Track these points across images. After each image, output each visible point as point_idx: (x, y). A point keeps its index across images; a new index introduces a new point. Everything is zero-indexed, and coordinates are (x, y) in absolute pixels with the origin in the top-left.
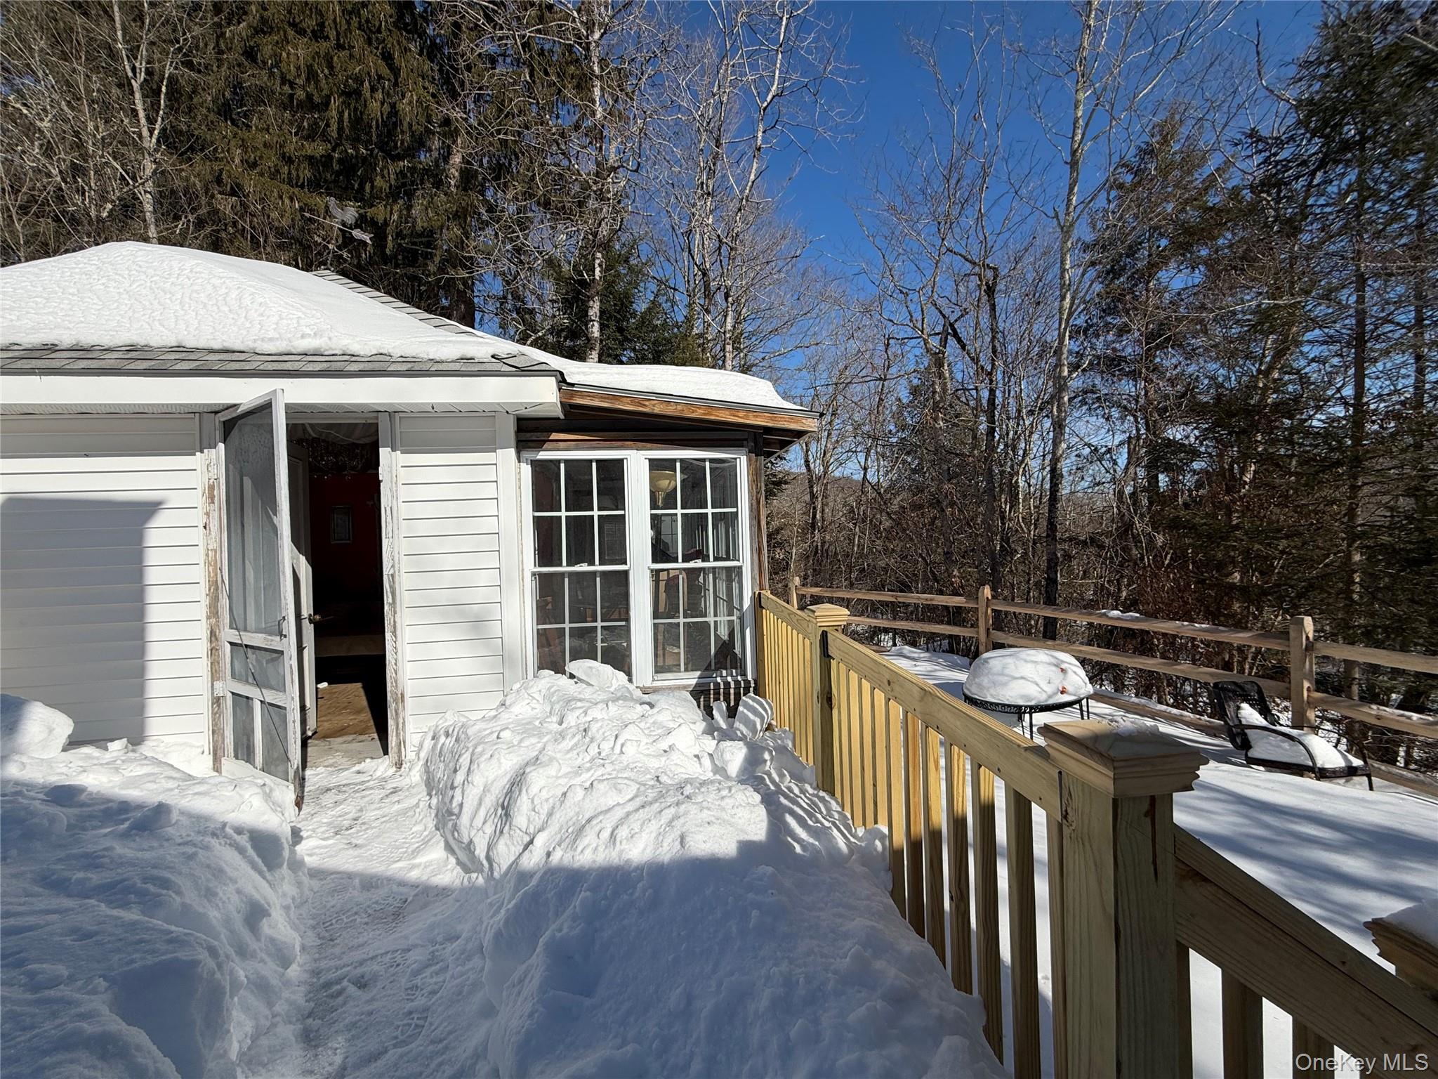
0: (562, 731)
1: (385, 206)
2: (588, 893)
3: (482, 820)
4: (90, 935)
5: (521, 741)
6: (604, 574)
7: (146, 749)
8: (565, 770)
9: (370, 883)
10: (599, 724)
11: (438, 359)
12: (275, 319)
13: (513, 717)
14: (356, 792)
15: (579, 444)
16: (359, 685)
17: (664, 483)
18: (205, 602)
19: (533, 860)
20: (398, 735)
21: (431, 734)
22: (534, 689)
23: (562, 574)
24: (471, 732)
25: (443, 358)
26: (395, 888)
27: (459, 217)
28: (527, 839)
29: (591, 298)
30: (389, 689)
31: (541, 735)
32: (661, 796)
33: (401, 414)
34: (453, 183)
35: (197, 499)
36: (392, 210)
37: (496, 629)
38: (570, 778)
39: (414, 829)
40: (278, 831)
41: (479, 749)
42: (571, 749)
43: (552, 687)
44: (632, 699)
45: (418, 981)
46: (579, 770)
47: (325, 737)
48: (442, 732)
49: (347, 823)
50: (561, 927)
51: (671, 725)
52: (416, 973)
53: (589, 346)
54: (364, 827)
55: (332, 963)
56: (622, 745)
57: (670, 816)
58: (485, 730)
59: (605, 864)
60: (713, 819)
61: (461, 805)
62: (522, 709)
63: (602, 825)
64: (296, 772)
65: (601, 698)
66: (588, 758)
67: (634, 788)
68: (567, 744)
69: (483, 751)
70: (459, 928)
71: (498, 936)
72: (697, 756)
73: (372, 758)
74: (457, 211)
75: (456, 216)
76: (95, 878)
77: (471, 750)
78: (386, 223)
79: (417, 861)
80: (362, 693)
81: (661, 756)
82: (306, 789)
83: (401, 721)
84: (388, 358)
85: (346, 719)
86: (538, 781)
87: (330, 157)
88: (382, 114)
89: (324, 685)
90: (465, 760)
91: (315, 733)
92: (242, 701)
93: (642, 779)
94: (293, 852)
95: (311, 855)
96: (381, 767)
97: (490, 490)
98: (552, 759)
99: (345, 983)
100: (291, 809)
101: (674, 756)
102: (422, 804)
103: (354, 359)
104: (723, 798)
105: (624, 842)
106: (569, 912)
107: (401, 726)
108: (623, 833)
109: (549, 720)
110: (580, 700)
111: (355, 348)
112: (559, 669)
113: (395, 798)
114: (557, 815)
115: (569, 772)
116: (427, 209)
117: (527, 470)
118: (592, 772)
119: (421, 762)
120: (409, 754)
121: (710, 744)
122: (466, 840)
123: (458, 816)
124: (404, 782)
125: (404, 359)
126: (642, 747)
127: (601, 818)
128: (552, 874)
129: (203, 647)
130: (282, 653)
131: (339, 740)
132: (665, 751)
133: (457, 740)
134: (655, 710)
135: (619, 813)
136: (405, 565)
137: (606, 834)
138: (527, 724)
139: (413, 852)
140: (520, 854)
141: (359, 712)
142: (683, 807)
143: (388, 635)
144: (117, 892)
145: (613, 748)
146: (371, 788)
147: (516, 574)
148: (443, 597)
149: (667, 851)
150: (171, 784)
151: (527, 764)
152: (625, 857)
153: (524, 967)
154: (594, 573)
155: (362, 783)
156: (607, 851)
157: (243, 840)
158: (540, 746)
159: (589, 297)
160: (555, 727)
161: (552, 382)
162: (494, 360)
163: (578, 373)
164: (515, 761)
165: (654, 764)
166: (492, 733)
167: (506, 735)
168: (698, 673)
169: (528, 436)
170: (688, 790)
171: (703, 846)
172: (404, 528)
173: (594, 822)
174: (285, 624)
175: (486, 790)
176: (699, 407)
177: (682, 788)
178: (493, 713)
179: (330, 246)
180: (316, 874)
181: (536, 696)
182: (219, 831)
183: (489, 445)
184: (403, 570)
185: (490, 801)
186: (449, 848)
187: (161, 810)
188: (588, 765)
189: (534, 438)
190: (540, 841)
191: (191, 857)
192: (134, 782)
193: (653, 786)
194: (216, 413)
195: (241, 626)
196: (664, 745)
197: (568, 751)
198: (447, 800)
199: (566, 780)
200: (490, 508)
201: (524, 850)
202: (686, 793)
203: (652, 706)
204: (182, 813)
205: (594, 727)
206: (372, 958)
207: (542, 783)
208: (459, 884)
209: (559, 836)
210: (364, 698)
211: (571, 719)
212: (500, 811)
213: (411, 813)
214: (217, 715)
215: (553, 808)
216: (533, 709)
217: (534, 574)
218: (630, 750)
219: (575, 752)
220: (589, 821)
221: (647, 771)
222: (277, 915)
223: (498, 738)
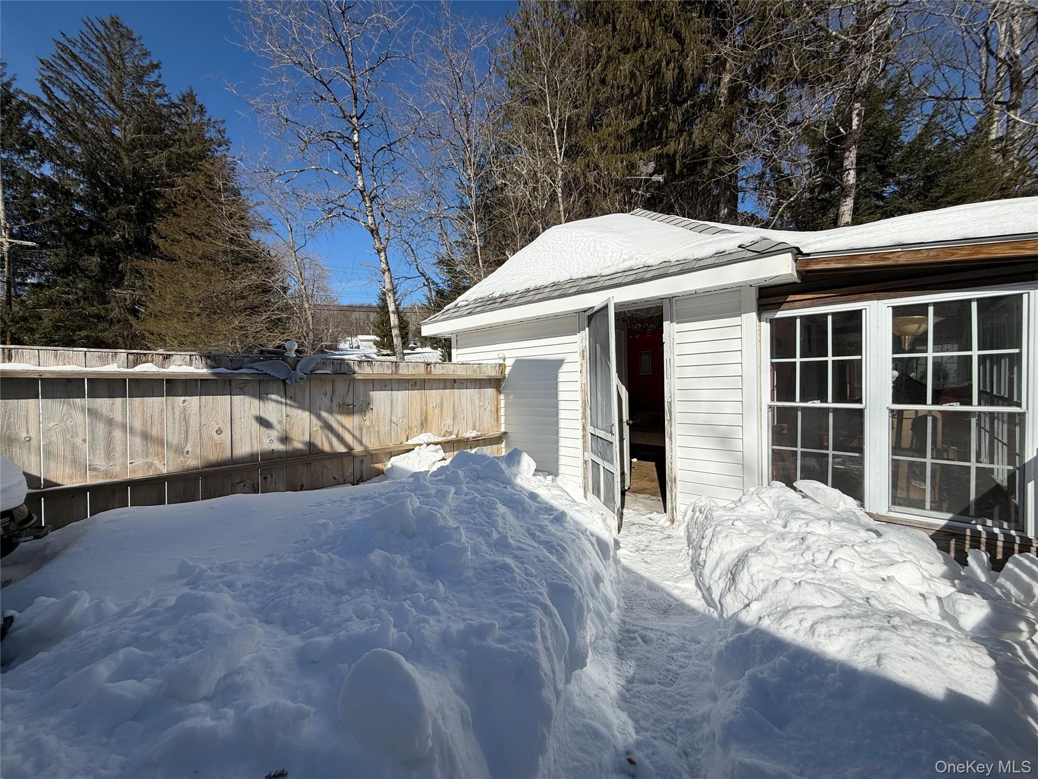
0: (784, 534)
1: (675, 141)
2: (786, 659)
3: (718, 576)
4: (541, 561)
5: (749, 531)
6: (835, 410)
7: (559, 480)
8: (780, 563)
9: (652, 587)
10: (816, 538)
11: (700, 257)
12: (610, 254)
13: (746, 512)
14: (648, 530)
15: (814, 303)
16: (654, 464)
17: (913, 328)
18: (581, 410)
19: (749, 617)
20: (672, 503)
21: (691, 508)
22: (766, 495)
23: (796, 409)
24: (715, 514)
25: (703, 256)
26: (665, 594)
27: (727, 126)
28: (747, 602)
29: (848, 149)
30: (667, 473)
31: (766, 531)
32: (866, 615)
33: (676, 298)
34: (722, 100)
35: (577, 357)
36: (679, 141)
37: (738, 445)
38: (784, 571)
39: (679, 565)
40: (608, 541)
41: (719, 529)
42: (789, 550)
43: (781, 496)
44: (859, 524)
45: (674, 655)
46: (792, 568)
47: (634, 492)
48: (698, 508)
49: (642, 547)
50: (764, 670)
51: (898, 558)
52: (673, 650)
53: (843, 194)
54: (651, 553)
55: (631, 621)
56: (836, 561)
57: (871, 635)
58: (725, 516)
59: (803, 645)
60: (919, 657)
61: (705, 561)
62: (753, 508)
63: (805, 616)
64: (618, 510)
65: (825, 515)
66: (803, 561)
67: (839, 600)
68: (787, 545)
69: (722, 530)
70: (700, 637)
71: (720, 654)
72: (922, 595)
73: (658, 512)
74: (725, 122)
75: (724, 125)
76: (543, 537)
77: (713, 527)
78: (675, 152)
79: (679, 585)
80: (655, 469)
81: (877, 582)
82: (624, 520)
83: (674, 494)
84: (668, 264)
85: (645, 484)
86: (756, 564)
87: (642, 124)
88: (673, 78)
89: (635, 460)
90: (709, 532)
91: (629, 488)
92: (595, 465)
93: (850, 594)
94: (615, 554)
95: (624, 558)
96: (662, 519)
97: (736, 345)
98: (770, 553)
99: (636, 635)
100: (615, 531)
101: (892, 588)
102: (684, 551)
103: (649, 269)
104: (937, 643)
105: (822, 637)
106: (771, 664)
107: (674, 497)
108: (822, 629)
109: (775, 522)
110: (804, 513)
111: (650, 262)
112: (790, 483)
113: (669, 541)
114: (770, 594)
115: (783, 567)
116: (703, 130)
117: (766, 327)
118: (804, 573)
119: (685, 524)
120: (679, 517)
121: (946, 589)
122: (707, 585)
123: (703, 567)
124: (674, 533)
125: (679, 263)
126: (857, 568)
127: (804, 610)
128: (760, 633)
129: (580, 434)
130: (612, 443)
131: (641, 496)
132: (884, 580)
133: (706, 517)
134: (880, 540)
135: (821, 614)
136: (678, 396)
137: (807, 624)
138: (757, 520)
139: (677, 578)
140: (741, 610)
141: (652, 481)
142: (885, 634)
143: (667, 440)
144: (549, 545)
145: (826, 561)
146: (656, 531)
147: (755, 407)
148: (701, 419)
149: (863, 661)
150: (568, 503)
151: (751, 550)
152: (820, 647)
153: (735, 682)
154: (828, 409)
155: (652, 526)
156: (806, 637)
157: (594, 540)
158: (764, 539)
159: (844, 149)
160: (780, 529)
161: (789, 256)
162: (740, 249)
163: (816, 243)
164: (743, 545)
165: (867, 587)
166: (728, 520)
167: (738, 524)
168: (950, 516)
169: (768, 301)
170: (896, 621)
171: (902, 675)
172: (678, 372)
173: (798, 611)
174: (613, 428)
175: (721, 558)
176: (962, 248)
177: (890, 617)
178: (732, 505)
179: (640, 192)
180: (625, 569)
181: (767, 501)
182: (584, 532)
183: (736, 312)
184: (677, 399)
185: (723, 565)
186: (697, 584)
187: (563, 514)
188: (802, 567)
189: (773, 302)
190: (755, 606)
191: (574, 541)
192: (554, 497)
193: (860, 605)
194: (585, 311)
195: (595, 426)
196: (884, 573)
197: (786, 551)
198: (697, 554)
199: (780, 572)
200: (736, 358)
201: (744, 608)
202: (892, 622)
203: (879, 535)
204: (571, 518)
205: (811, 539)
206: (651, 629)
207: (760, 567)
208: (702, 611)
209: (770, 610)
210: (656, 472)
211: (795, 526)
212: (729, 575)
213: (677, 554)
214: (585, 469)
215: (767, 588)
216: (762, 510)
217: (770, 407)
218: (843, 568)
219: (792, 553)
220: (794, 609)
221: (858, 589)
222: (607, 583)
223: (733, 524)
